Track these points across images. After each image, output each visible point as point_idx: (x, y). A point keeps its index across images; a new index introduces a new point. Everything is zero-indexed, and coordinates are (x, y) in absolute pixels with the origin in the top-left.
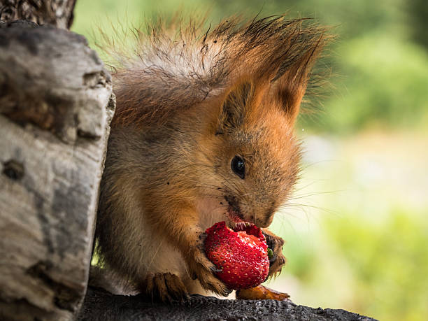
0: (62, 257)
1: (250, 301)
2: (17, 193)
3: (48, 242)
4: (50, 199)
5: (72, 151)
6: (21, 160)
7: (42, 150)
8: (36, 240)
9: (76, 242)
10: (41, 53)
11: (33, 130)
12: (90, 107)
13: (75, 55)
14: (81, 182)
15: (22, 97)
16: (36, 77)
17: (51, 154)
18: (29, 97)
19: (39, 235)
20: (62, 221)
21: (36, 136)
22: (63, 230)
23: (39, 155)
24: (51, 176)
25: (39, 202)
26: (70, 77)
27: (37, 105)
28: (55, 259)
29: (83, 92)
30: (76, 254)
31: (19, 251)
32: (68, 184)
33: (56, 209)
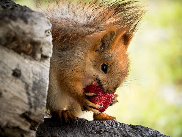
0: (36, 109)
1: (102, 121)
2: (18, 83)
3: (30, 104)
4: (31, 85)
5: (39, 64)
6: (19, 69)
7: (27, 64)
8: (25, 103)
9: (41, 103)
10: (29, 23)
11: (24, 55)
12: (47, 45)
13: (42, 23)
14: (43, 78)
15: (21, 42)
16: (27, 34)
17: (31, 66)
18: (24, 42)
19: (27, 101)
20: (36, 95)
21: (25, 58)
22: (36, 98)
23: (26, 66)
24: (32, 75)
25: (27, 87)
26: (40, 32)
27: (27, 45)
28: (33, 110)
29: (44, 39)
30: (41, 108)
31: (18, 107)
32: (38, 79)
33: (34, 89)
